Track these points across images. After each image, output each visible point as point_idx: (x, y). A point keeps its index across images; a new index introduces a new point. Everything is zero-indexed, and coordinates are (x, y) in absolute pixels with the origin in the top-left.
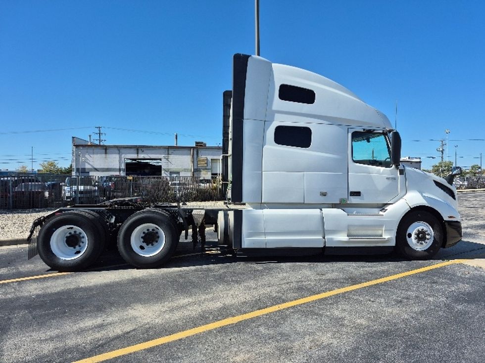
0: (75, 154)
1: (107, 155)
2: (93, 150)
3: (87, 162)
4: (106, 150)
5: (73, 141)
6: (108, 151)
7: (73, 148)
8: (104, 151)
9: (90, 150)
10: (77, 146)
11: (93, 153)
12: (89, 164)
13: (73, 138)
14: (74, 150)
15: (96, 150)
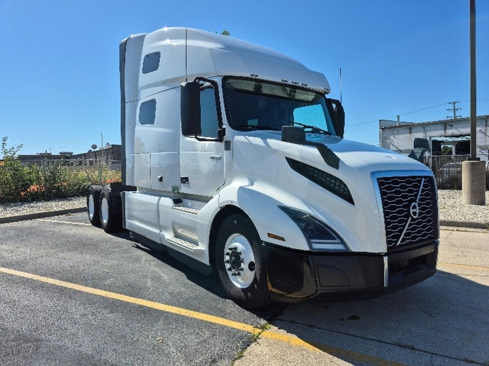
0: (381, 137)
1: (412, 134)
2: (398, 131)
3: (392, 144)
4: (410, 129)
5: (380, 124)
6: (412, 130)
7: (380, 131)
8: (408, 130)
9: (395, 131)
10: (383, 129)
11: (398, 134)
12: (394, 145)
13: (380, 121)
14: (381, 133)
15: (401, 130)
